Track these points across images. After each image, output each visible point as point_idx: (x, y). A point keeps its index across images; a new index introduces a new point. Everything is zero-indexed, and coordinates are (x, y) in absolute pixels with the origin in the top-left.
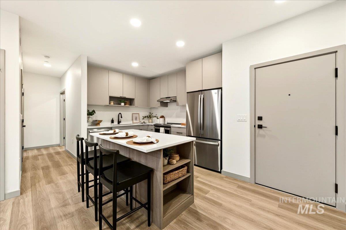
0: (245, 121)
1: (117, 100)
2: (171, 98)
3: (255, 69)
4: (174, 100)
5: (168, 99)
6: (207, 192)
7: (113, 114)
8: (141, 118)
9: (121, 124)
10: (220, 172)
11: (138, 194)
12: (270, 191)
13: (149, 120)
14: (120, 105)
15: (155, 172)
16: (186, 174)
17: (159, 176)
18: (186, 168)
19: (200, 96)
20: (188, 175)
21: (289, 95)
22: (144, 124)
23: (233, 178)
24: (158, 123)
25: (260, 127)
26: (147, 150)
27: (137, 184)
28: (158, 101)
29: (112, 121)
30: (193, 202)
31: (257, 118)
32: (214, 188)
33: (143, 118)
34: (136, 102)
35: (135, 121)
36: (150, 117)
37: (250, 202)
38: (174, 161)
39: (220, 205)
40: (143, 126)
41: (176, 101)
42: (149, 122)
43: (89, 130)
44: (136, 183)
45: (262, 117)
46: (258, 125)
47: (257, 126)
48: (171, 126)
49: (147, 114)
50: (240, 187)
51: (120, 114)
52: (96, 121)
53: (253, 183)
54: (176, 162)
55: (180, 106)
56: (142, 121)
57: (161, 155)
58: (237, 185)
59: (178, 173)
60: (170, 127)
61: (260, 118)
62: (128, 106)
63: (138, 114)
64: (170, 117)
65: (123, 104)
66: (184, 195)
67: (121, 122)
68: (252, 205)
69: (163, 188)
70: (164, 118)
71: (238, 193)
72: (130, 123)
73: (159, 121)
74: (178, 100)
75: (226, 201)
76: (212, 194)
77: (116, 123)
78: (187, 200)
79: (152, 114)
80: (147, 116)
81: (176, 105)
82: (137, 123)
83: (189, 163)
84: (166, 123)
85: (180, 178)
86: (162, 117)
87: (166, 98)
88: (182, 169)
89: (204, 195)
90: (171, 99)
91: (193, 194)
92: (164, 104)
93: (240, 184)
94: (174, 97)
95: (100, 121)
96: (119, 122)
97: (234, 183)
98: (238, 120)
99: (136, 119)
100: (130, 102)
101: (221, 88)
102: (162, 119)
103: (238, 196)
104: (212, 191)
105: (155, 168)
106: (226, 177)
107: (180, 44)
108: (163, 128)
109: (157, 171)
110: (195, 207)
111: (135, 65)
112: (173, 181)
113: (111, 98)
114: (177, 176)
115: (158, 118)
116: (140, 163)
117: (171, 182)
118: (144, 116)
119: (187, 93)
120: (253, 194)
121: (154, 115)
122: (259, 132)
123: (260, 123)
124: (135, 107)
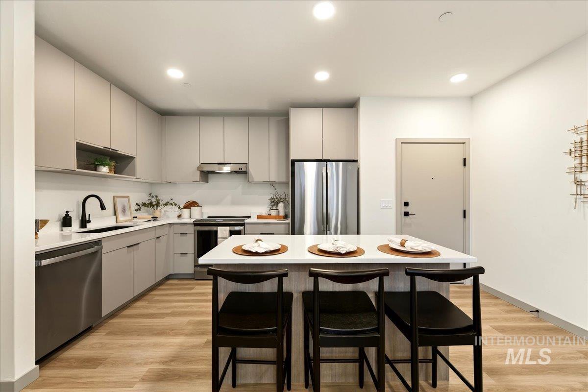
0: (390, 207)
2: (230, 164)
3: (401, 143)
5: (224, 166)
21: (433, 179)
25: (406, 214)
28: (195, 169)
29: (68, 222)
31: (403, 204)
33: (137, 207)
45: (408, 202)
46: (405, 212)
47: (403, 214)
48: (246, 221)
60: (243, 225)
61: (406, 204)
63: (128, 197)
65: (104, 170)
67: (89, 222)
70: (200, 206)
74: (252, 170)
77: (76, 226)
80: (147, 203)
82: (127, 221)
87: (218, 164)
95: (44, 222)
98: (383, 207)
99: (124, 210)
101: (356, 161)
102: (196, 209)
108: (227, 228)
121: (164, 199)
122: (405, 220)
123: (407, 209)
124: (133, 179)
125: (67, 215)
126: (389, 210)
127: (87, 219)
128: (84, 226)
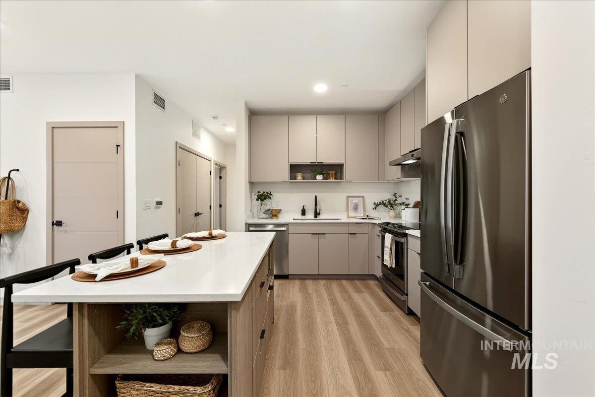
1: (310, 171)
7: (305, 198)
8: (370, 205)
9: (320, 217)
13: (387, 211)
14: (315, 179)
19: (446, 127)
28: (390, 164)
29: (304, 212)
34: (347, 172)
35: (352, 214)
36: (390, 204)
40: (358, 225)
48: (407, 232)
52: (272, 210)
60: (406, 235)
62: (334, 180)
63: (363, 197)
67: (319, 214)
73: (405, 215)
77: (310, 216)
79: (400, 196)
80: (385, 203)
86: (418, 204)
90: (413, 155)
95: (279, 210)
96: (317, 214)
99: (356, 208)
100: (335, 171)
111: (321, 88)
118: (378, 202)
121: (402, 199)
125: (304, 208)
128: (316, 216)
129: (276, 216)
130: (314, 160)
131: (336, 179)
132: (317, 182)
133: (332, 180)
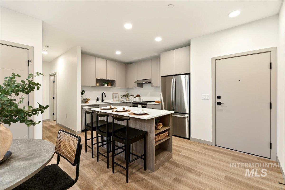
0: (208, 99)
1: (102, 82)
2: (146, 80)
3: (215, 60)
4: (149, 82)
5: (144, 81)
6: (181, 152)
7: (98, 93)
9: (104, 101)
10: (189, 139)
11: (134, 151)
12: (227, 151)
13: (126, 99)
14: (104, 85)
15: (149, 133)
16: (167, 137)
17: (152, 136)
18: (167, 132)
19: (172, 79)
20: (169, 137)
21: (240, 80)
22: (123, 102)
23: (199, 142)
24: (135, 101)
25: (219, 103)
26: (147, 118)
27: (134, 143)
28: (135, 83)
29: (97, 100)
30: (172, 157)
31: (217, 97)
32: (185, 149)
33: (121, 97)
34: (117, 83)
35: (115, 100)
36: (127, 96)
37: (212, 157)
38: (160, 127)
39: (191, 159)
40: (123, 103)
41: (151, 83)
42: (127, 100)
43: (82, 107)
44: (132, 143)
45: (220, 96)
46: (218, 102)
47: (216, 103)
48: (147, 103)
49: (124, 93)
50: (204, 148)
51: (104, 94)
52: (86, 99)
53: (214, 145)
54: (161, 128)
55: (154, 87)
56: (121, 99)
57: (153, 122)
58: (202, 147)
59: (163, 135)
60: (147, 104)
61: (219, 97)
62: (110, 87)
63: (118, 93)
64: (145, 95)
65: (106, 85)
66: (166, 152)
67: (104, 100)
68: (213, 158)
69: (155, 144)
70: (140, 97)
71: (203, 152)
72: (111, 101)
73: (136, 99)
74: (153, 81)
75: (196, 157)
76: (184, 153)
77: (100, 101)
78: (168, 155)
79: (129, 93)
80: (125, 95)
81: (151, 86)
82: (117, 101)
83: (169, 129)
84: (141, 101)
85: (163, 139)
86: (138, 96)
87: (142, 80)
88: (165, 133)
89: (179, 153)
90: (147, 82)
91: (172, 152)
92: (140, 85)
93: (204, 146)
94: (149, 80)
95: (89, 99)
96: (103, 100)
97: (200, 146)
98: (203, 99)
99: (116, 98)
100: (111, 83)
101: (189, 74)
102: (138, 98)
103: (203, 154)
104: (184, 151)
105: (149, 131)
106: (193, 142)
107: (158, 39)
108: (141, 105)
109: (150, 133)
110: (174, 160)
111: (118, 53)
112: (159, 141)
113: (98, 80)
114: (162, 138)
115: (134, 97)
116: (136, 128)
117: (158, 141)
118: (122, 95)
119: (162, 77)
120: (214, 152)
121: (131, 94)
122: (218, 107)
123: (219, 100)
124: (115, 87)
125: (98, 98)
126: (207, 100)
127: (103, 99)
128: (102, 101)
129: (88, 102)
130: (105, 78)
131: (111, 86)
132: (105, 87)
133: (109, 86)
